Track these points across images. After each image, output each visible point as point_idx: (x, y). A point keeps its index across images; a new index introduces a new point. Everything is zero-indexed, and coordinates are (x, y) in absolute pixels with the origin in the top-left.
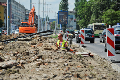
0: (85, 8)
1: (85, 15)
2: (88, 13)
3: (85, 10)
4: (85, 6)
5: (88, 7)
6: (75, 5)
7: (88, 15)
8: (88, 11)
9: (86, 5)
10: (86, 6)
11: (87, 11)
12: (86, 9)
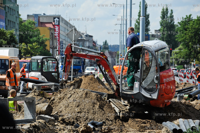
0: (190, 31)
1: (190, 42)
2: (196, 39)
3: (189, 34)
4: (190, 27)
5: (194, 28)
6: (161, 25)
7: (195, 42)
8: (195, 35)
9: (192, 26)
10: (192, 28)
11: (193, 35)
12: (191, 33)
